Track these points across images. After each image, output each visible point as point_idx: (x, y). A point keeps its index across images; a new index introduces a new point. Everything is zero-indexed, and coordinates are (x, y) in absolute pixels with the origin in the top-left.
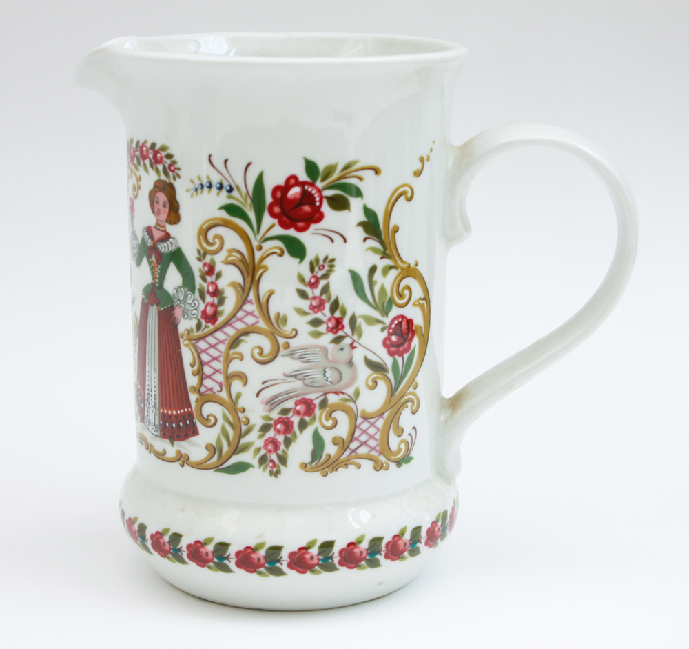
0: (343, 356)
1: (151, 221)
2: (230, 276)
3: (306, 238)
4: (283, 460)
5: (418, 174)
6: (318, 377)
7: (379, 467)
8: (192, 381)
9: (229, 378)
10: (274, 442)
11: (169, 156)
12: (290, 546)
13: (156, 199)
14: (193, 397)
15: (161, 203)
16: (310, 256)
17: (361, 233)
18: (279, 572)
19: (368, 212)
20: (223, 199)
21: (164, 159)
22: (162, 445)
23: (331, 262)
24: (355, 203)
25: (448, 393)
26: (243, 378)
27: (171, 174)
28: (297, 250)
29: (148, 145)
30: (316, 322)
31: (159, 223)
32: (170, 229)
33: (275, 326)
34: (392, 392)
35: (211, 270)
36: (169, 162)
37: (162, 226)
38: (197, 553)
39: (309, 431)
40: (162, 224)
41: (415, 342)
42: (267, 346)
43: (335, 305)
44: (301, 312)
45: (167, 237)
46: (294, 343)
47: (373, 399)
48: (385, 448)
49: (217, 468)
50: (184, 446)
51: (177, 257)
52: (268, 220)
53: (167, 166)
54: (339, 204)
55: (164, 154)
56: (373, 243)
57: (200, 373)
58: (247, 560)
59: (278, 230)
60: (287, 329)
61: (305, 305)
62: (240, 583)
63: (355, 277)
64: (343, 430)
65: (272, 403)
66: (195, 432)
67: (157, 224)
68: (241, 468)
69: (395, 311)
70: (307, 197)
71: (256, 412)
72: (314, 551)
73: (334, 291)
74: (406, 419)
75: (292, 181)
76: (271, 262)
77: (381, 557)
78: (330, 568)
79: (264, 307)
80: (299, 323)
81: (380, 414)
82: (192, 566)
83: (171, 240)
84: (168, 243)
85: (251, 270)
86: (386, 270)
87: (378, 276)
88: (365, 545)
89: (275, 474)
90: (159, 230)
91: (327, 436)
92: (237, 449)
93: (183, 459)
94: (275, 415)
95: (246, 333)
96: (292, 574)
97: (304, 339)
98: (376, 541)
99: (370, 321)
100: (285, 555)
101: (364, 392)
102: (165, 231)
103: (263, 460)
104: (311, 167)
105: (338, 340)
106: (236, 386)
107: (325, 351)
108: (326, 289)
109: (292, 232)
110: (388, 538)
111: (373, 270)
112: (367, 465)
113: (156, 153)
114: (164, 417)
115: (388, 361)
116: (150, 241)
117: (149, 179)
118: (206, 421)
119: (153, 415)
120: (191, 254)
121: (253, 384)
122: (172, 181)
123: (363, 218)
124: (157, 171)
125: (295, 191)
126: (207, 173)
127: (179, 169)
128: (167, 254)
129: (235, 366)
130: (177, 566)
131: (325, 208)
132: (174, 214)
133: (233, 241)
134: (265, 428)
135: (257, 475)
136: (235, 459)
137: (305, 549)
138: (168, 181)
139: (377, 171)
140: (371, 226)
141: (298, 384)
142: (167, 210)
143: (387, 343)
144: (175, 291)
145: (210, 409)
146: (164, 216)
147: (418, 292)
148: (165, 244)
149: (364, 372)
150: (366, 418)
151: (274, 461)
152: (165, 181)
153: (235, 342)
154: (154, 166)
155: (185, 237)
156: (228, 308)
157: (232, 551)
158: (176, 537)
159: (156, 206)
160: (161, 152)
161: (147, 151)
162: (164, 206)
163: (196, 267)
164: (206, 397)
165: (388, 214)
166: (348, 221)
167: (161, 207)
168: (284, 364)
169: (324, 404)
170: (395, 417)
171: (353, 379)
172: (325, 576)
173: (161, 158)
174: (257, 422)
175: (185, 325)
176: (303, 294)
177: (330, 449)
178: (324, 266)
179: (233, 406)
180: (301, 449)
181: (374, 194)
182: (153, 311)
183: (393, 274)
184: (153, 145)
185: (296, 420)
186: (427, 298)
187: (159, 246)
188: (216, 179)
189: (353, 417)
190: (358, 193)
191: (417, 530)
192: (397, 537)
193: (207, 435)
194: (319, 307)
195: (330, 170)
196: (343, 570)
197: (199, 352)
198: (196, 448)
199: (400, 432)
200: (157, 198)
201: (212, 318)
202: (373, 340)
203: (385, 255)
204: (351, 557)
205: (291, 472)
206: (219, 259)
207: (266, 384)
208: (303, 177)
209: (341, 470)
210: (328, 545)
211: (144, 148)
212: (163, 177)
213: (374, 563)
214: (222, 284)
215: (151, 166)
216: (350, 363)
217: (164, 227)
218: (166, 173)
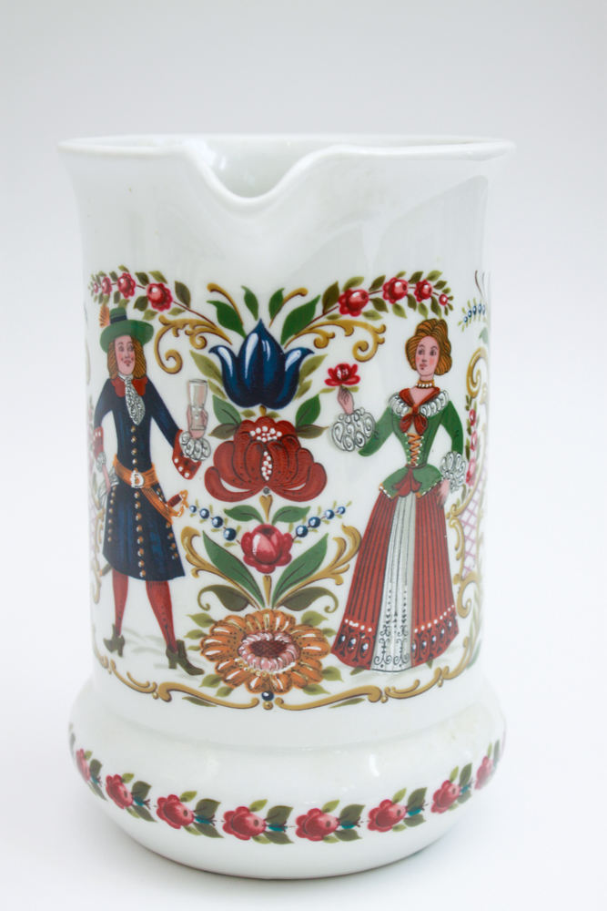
1: (409, 379)
11: (441, 285)
13: (419, 349)
15: (428, 351)
20: (481, 323)
21: (434, 290)
27: (442, 308)
29: (407, 278)
31: (424, 379)
35: (474, 417)
36: (440, 292)
37: (429, 382)
40: (429, 378)
53: (437, 298)
55: (433, 283)
67: (421, 381)
83: (442, 395)
84: (437, 400)
90: (425, 388)
102: (433, 387)
113: (420, 286)
116: (405, 409)
122: (443, 317)
124: (423, 308)
127: (451, 298)
128: (435, 416)
132: (445, 360)
138: (438, 318)
142: (436, 358)
144: (444, 461)
146: (430, 368)
148: (433, 404)
152: (434, 320)
154: (418, 303)
159: (419, 358)
160: (429, 282)
161: (404, 287)
162: (432, 353)
163: (465, 419)
167: (427, 356)
173: (430, 290)
184: (417, 276)
187: (423, 410)
188: (478, 300)
200: (422, 346)
211: (398, 285)
212: (431, 315)
215: (412, 304)
217: (432, 381)
218: (435, 308)
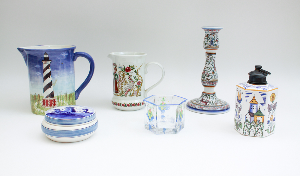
0: (133, 85)
2: (122, 77)
3: (129, 73)
4: (127, 95)
5: (141, 67)
6: (130, 87)
7: (137, 96)
8: (118, 87)
9: (121, 87)
10: (126, 93)
11: (116, 65)
12: (127, 104)
14: (118, 89)
16: (129, 75)
17: (134, 72)
18: (126, 106)
19: (135, 70)
20: (121, 69)
22: (115, 94)
23: (131, 75)
24: (134, 69)
25: (146, 89)
26: (123, 87)
28: (128, 74)
30: (130, 81)
32: (116, 72)
33: (126, 82)
34: (138, 89)
35: (120, 76)
38: (118, 105)
39: (129, 92)
41: (141, 84)
42: (125, 84)
43: (132, 80)
44: (128, 80)
45: (116, 73)
46: (128, 83)
47: (136, 89)
48: (137, 94)
49: (120, 96)
50: (117, 94)
51: (116, 75)
52: (125, 71)
54: (132, 70)
56: (136, 73)
57: (119, 86)
58: (123, 105)
59: (126, 72)
60: (127, 82)
61: (129, 79)
62: (122, 108)
63: (134, 77)
64: (133, 92)
65: (126, 89)
66: (118, 92)
68: (123, 96)
69: (138, 80)
70: (129, 69)
71: (124, 90)
72: (130, 104)
73: (132, 78)
74: (140, 91)
75: (128, 67)
76: (125, 75)
77: (137, 105)
78: (131, 106)
79: (125, 80)
80: (128, 81)
81: (137, 91)
82: (118, 106)
85: (124, 76)
86: (137, 76)
87: (136, 77)
88: (135, 104)
89: (126, 96)
91: (131, 93)
92: (122, 94)
93: (117, 95)
94: (126, 90)
95: (123, 82)
96: (128, 107)
97: (129, 83)
98: (136, 104)
99: (135, 81)
100: (127, 105)
101: (135, 88)
103: (125, 95)
104: (129, 66)
105: (132, 83)
106: (122, 87)
107: (131, 84)
108: (131, 78)
109: (127, 72)
110: (137, 103)
111: (136, 76)
112: (135, 96)
114: (116, 91)
115: (138, 85)
116: (114, 73)
117: (114, 67)
118: (119, 91)
119: (115, 91)
120: (118, 74)
121: (124, 87)
123: (135, 71)
125: (128, 68)
126: (119, 66)
129: (122, 86)
130: (116, 106)
131: (131, 70)
132: (116, 70)
133: (122, 73)
134: (125, 92)
135: (124, 97)
136: (122, 95)
137: (129, 104)
138: (116, 67)
139: (136, 66)
140: (135, 72)
141: (128, 87)
143: (137, 84)
144: (116, 78)
145: (120, 90)
147: (141, 79)
149: (135, 86)
150: (135, 91)
151: (126, 95)
153: (122, 83)
155: (117, 72)
156: (121, 80)
157: (122, 104)
158: (116, 103)
161: (114, 64)
163: (118, 76)
164: (119, 89)
165: (137, 71)
166: (133, 71)
168: (127, 85)
169: (131, 89)
170: (138, 91)
171: (134, 87)
172: (131, 107)
174: (124, 91)
175: (117, 81)
176: (129, 78)
177: (132, 94)
178: (131, 76)
179: (122, 90)
180: (129, 94)
181: (136, 69)
182: (115, 80)
183: (138, 77)
185: (128, 91)
186: (142, 79)
188: (120, 67)
189: (134, 91)
190: (134, 68)
191: (141, 103)
192: (139, 103)
193: (119, 93)
194: (130, 80)
195: (131, 66)
196: (133, 106)
197: (118, 84)
198: (118, 94)
199: (139, 93)
201: (120, 81)
202: (136, 83)
203: (137, 75)
204: (133, 105)
205: (128, 96)
206: (120, 75)
207: (125, 87)
208: (129, 67)
209: (133, 96)
210: (131, 104)
213: (136, 106)
214: (121, 77)
216: (134, 85)
